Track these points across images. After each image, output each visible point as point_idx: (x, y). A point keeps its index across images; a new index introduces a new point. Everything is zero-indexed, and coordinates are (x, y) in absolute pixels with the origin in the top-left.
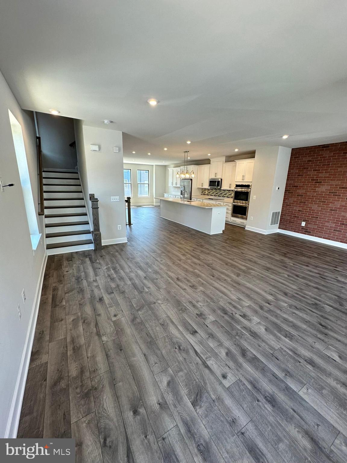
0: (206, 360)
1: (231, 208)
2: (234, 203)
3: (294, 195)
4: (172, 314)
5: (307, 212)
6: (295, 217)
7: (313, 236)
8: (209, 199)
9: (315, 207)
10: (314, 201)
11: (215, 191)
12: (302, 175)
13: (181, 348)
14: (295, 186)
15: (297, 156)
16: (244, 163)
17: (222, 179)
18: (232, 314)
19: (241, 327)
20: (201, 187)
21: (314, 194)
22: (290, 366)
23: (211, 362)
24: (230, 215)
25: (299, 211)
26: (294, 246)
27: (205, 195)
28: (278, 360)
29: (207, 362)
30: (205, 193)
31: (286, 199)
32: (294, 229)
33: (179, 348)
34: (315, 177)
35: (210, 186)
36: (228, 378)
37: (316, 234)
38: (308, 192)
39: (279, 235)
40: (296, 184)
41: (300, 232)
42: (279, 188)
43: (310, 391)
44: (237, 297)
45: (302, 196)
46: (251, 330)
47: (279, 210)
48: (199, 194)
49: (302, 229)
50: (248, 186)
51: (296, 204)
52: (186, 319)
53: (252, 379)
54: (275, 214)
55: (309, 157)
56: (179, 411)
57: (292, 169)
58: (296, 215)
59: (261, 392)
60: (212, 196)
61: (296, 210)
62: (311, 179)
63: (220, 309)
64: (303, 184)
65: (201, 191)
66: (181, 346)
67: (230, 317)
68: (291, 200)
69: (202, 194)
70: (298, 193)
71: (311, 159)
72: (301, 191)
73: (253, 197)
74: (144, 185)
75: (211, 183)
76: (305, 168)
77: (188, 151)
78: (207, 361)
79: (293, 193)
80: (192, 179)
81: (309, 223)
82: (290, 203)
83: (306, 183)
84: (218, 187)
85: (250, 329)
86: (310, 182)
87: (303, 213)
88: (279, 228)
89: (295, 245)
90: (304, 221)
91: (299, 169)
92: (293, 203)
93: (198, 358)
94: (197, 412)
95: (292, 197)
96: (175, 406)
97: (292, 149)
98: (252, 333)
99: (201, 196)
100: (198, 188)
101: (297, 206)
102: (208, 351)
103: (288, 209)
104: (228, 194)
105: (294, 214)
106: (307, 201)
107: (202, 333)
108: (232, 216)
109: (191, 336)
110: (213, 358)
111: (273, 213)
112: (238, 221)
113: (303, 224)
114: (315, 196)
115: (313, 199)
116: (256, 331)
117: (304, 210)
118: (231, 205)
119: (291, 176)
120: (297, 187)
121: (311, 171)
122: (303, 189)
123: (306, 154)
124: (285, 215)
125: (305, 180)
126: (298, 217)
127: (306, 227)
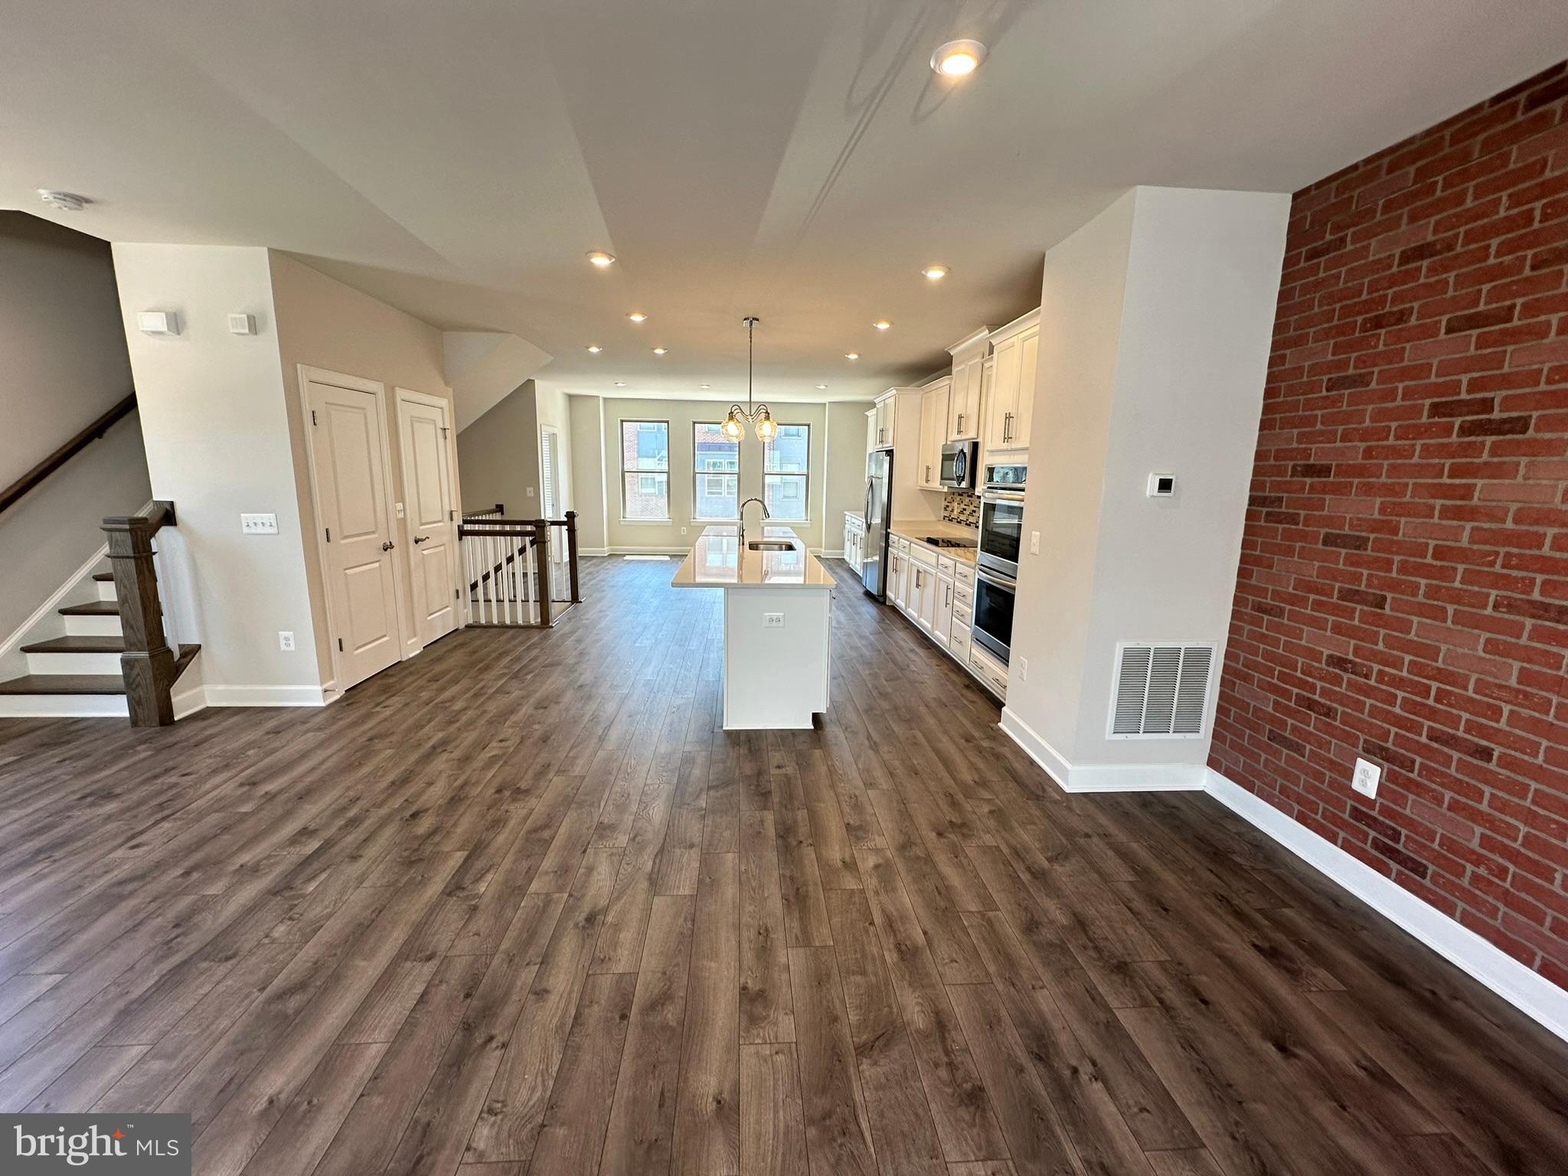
1: (973, 596)
2: (983, 565)
3: (1304, 536)
5: (1400, 683)
6: (1311, 705)
7: (1448, 909)
9: (1463, 650)
10: (1456, 597)
12: (1362, 380)
14: (1310, 470)
15: (1328, 237)
20: (925, 484)
21: (1456, 535)
24: (967, 632)
25: (1339, 662)
30: (952, 511)
31: (1258, 561)
34: (1465, 379)
35: (944, 478)
38: (1409, 511)
40: (1317, 453)
41: (1342, 834)
42: (1165, 485)
45: (1360, 543)
48: (933, 518)
49: (1356, 814)
50: (1021, 477)
51: (1318, 605)
54: (1154, 663)
55: (1413, 219)
57: (1298, 342)
58: (1312, 688)
61: (1315, 655)
62: (1428, 402)
64: (1368, 453)
65: (944, 504)
68: (1290, 571)
69: (945, 517)
70: (1328, 521)
71: (1430, 238)
72: (1351, 509)
73: (1030, 544)
75: (946, 463)
76: (1378, 323)
79: (1293, 519)
80: (892, 451)
81: (1411, 786)
82: (1276, 594)
83: (1391, 441)
84: (963, 484)
86: (1420, 432)
87: (1368, 691)
88: (1212, 763)
90: (1374, 753)
91: (1341, 330)
92: (1294, 600)
95: (1289, 551)
97: (1296, 196)
100: (923, 491)
101: (1319, 624)
103: (1263, 638)
105: (1302, 684)
106: (1394, 586)
108: (973, 636)
113: (1367, 778)
114: (1463, 555)
115: (1447, 574)
117: (1376, 667)
119: (1291, 390)
120: (1324, 471)
121: (1430, 331)
122: (1368, 490)
123: (1387, 208)
124: (1246, 678)
125: (1381, 415)
126: (1329, 712)
127: (1384, 810)
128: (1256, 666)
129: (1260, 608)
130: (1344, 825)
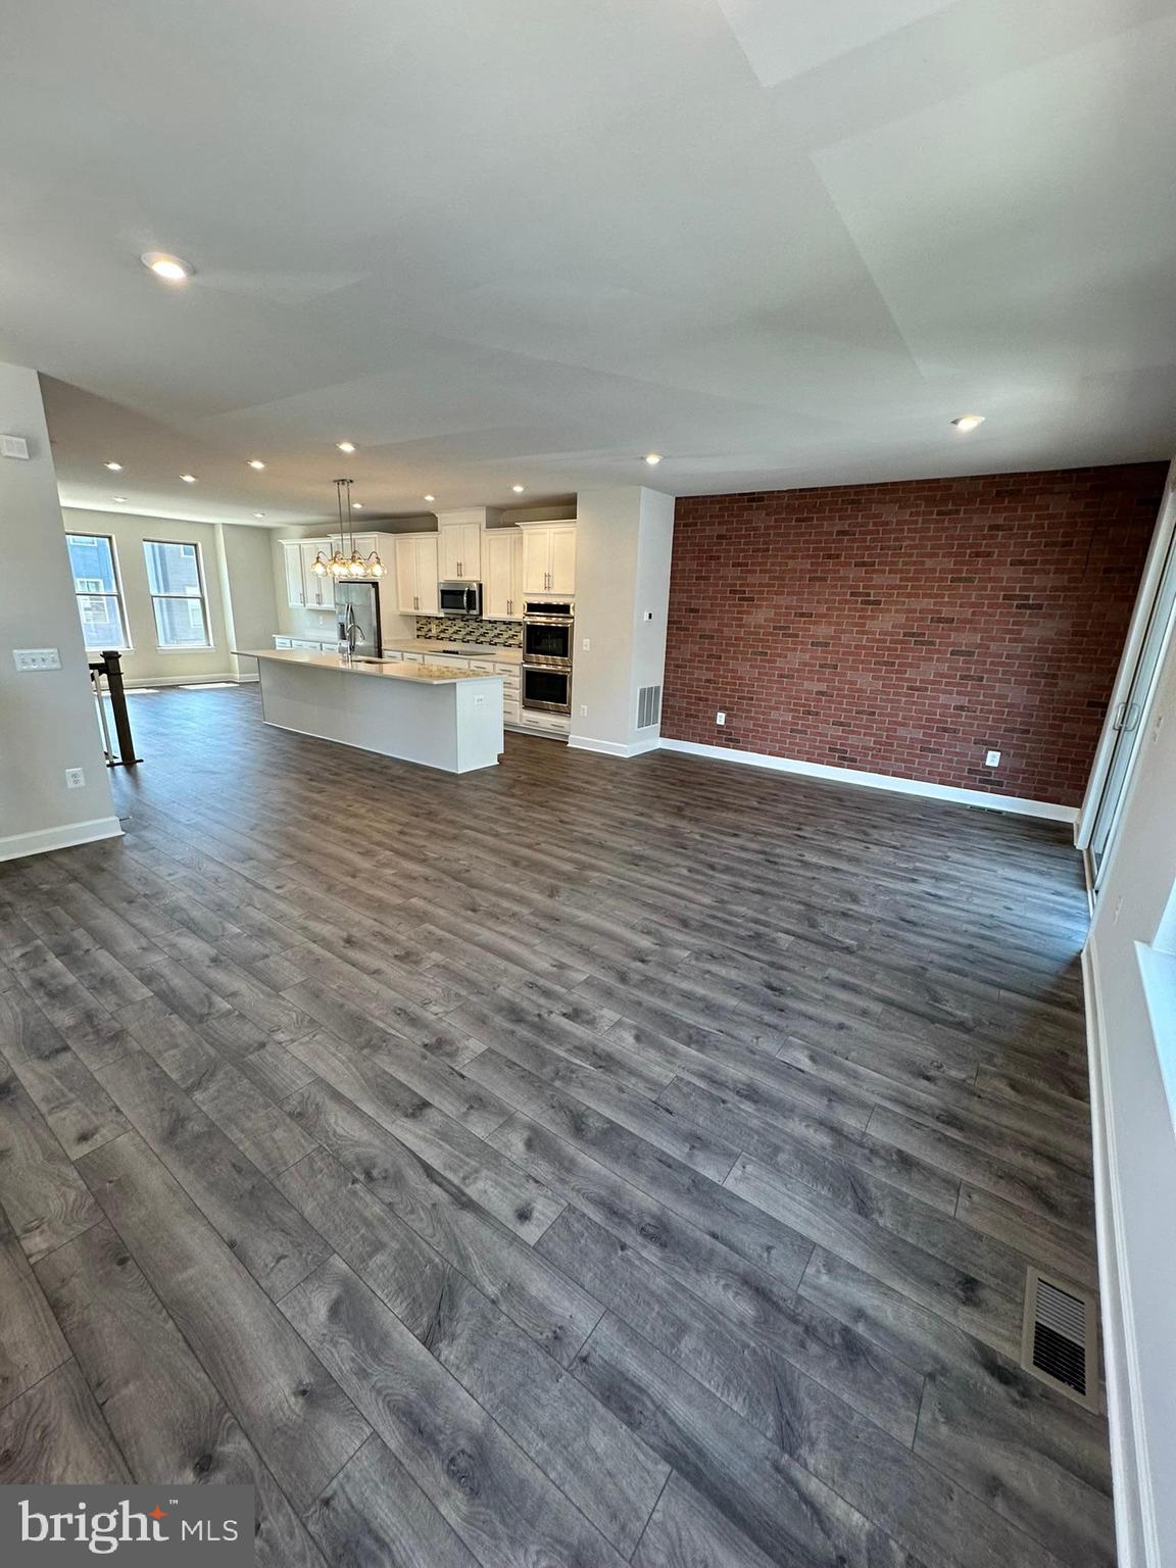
0: (462, 1187)
1: (518, 681)
2: (526, 662)
3: (692, 636)
4: (334, 1070)
5: (727, 683)
6: (700, 699)
7: (748, 750)
8: (444, 652)
9: (745, 669)
10: (741, 652)
11: (462, 624)
12: (707, 578)
13: (375, 1173)
14: (692, 610)
15: (689, 521)
16: (545, 534)
17: (480, 586)
18: (539, 1015)
19: (568, 1051)
20: (411, 611)
21: (740, 633)
22: (702, 1121)
23: (480, 1185)
24: (518, 705)
25: (708, 681)
26: (701, 784)
27: (430, 638)
28: (671, 1113)
29: (467, 1191)
30: (430, 630)
31: (674, 647)
32: (699, 735)
33: (368, 1175)
34: (738, 583)
35: (443, 607)
36: (536, 1214)
37: (752, 743)
38: (725, 625)
39: (664, 756)
40: (694, 603)
41: (715, 741)
42: (650, 616)
43: (749, 1168)
44: (551, 962)
45: (712, 637)
46: (597, 1051)
47: (657, 680)
48: (410, 638)
49: (719, 732)
50: (564, 609)
51: (699, 662)
52: (385, 1072)
53: (603, 1193)
54: (647, 695)
55: (719, 524)
56: (379, 1385)
57: (684, 558)
58: (700, 693)
59: (629, 1221)
60: (452, 643)
61: (699, 680)
62: (729, 589)
63: (500, 1010)
64: (712, 605)
65: (416, 626)
66: (374, 1167)
67: (533, 1026)
68: (688, 650)
69: (418, 636)
70: (701, 630)
71: (724, 533)
72: (708, 625)
73: (581, 643)
74: (186, 603)
75: (445, 596)
76: (711, 558)
77: (348, 478)
78: (467, 1186)
79: (687, 629)
80: (377, 583)
81: (735, 716)
82: (684, 660)
83: (719, 601)
84: (475, 612)
85: (594, 1047)
86: (727, 598)
87: (718, 689)
88: (662, 735)
89: (704, 782)
90: (722, 709)
91: (698, 558)
92: (691, 661)
93: (436, 1189)
94: (442, 1358)
95: (687, 642)
96: (363, 1374)
97: (677, 499)
98: (600, 1057)
99: (416, 644)
100: (405, 616)
101: (701, 668)
102: (468, 1155)
103: (680, 678)
104: (506, 635)
105: (697, 692)
106: (723, 651)
107: (445, 1105)
108: (526, 707)
109: (408, 1123)
110: (484, 1173)
111: (643, 692)
112: (544, 721)
113: (721, 719)
114: (742, 639)
115: (738, 646)
116: (610, 1050)
117: (720, 680)
118: (517, 670)
119: (682, 578)
120: (697, 611)
121: (727, 565)
122: (713, 618)
123: (711, 516)
124: (673, 695)
125: (714, 592)
126: (707, 700)
127: (728, 727)
128: (677, 690)
129: (677, 666)
130: (715, 738)
